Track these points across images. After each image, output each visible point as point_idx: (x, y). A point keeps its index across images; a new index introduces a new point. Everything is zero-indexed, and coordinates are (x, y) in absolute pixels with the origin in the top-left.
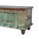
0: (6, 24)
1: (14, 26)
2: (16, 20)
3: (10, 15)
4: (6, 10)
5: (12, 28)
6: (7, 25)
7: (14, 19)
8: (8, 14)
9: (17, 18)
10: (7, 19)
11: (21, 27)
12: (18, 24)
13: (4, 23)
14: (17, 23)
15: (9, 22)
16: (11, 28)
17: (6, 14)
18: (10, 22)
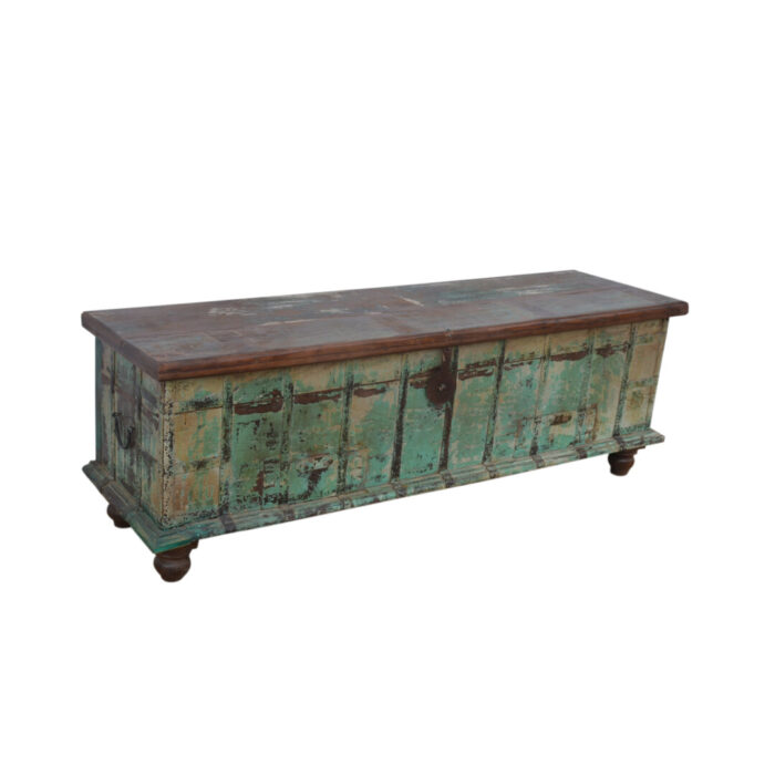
0: (540, 444)
1: (594, 437)
2: (615, 388)
3: (580, 366)
4: (564, 335)
5: (593, 455)
6: (545, 448)
7: (603, 387)
8: (572, 363)
9: (622, 374)
10: (560, 400)
11: (635, 427)
12: (619, 416)
13: (528, 443)
14: (615, 412)
15: (570, 418)
16: (585, 457)
17: (557, 368)
18: (575, 415)
